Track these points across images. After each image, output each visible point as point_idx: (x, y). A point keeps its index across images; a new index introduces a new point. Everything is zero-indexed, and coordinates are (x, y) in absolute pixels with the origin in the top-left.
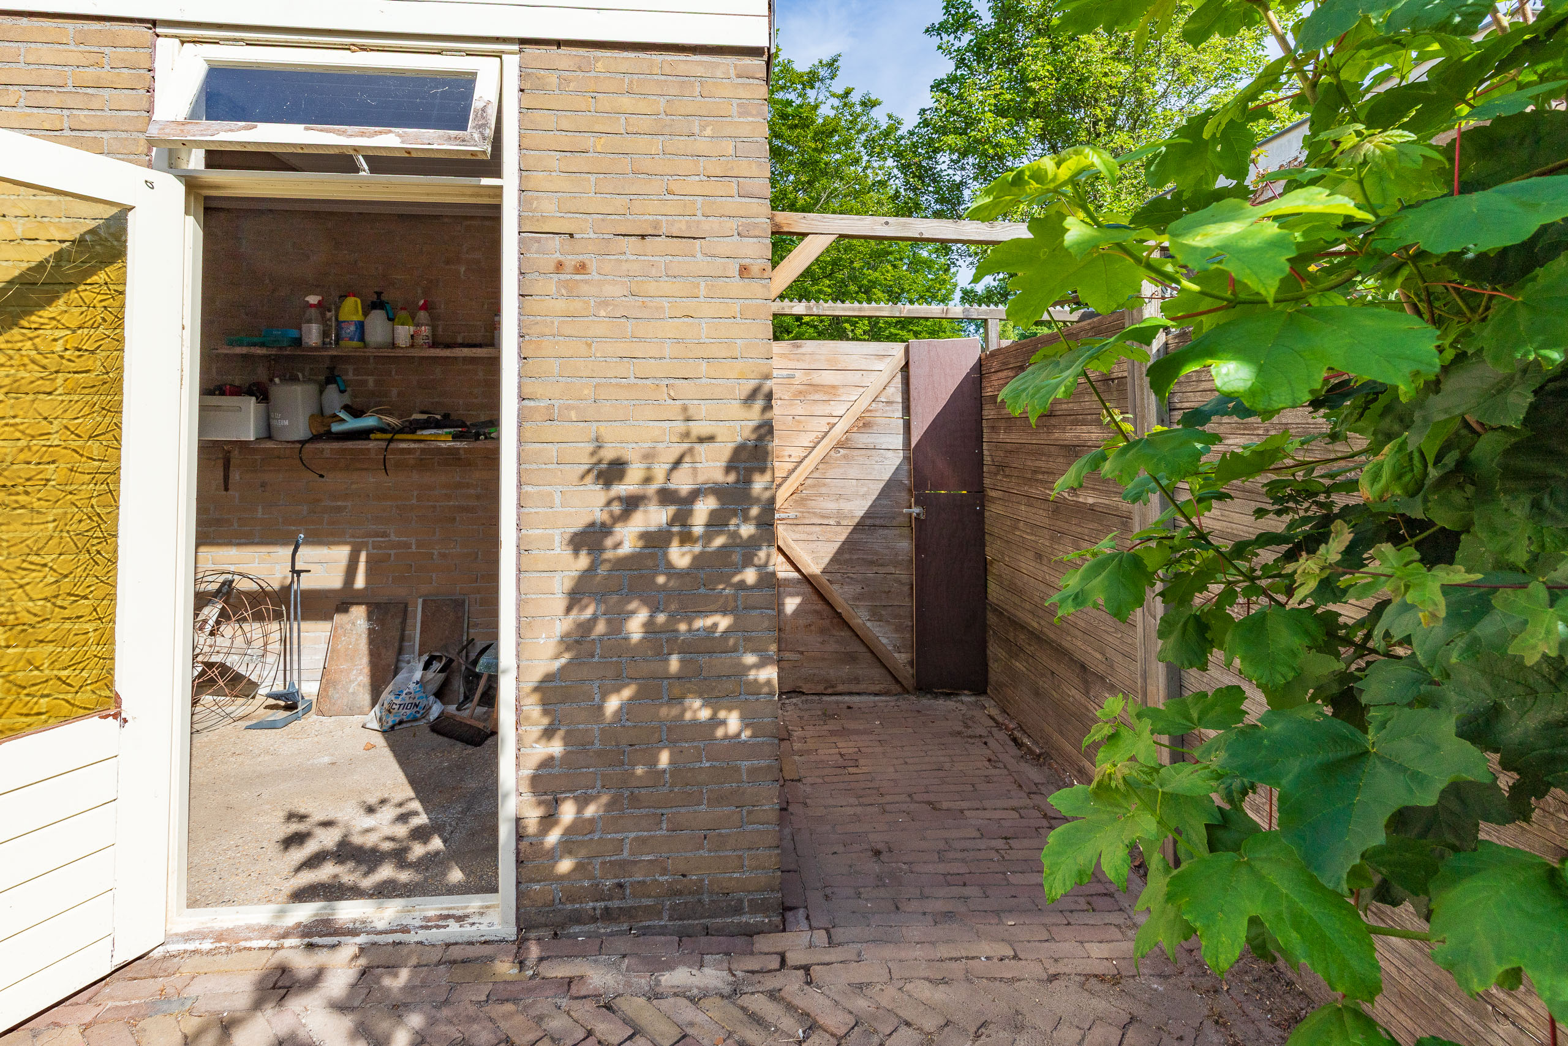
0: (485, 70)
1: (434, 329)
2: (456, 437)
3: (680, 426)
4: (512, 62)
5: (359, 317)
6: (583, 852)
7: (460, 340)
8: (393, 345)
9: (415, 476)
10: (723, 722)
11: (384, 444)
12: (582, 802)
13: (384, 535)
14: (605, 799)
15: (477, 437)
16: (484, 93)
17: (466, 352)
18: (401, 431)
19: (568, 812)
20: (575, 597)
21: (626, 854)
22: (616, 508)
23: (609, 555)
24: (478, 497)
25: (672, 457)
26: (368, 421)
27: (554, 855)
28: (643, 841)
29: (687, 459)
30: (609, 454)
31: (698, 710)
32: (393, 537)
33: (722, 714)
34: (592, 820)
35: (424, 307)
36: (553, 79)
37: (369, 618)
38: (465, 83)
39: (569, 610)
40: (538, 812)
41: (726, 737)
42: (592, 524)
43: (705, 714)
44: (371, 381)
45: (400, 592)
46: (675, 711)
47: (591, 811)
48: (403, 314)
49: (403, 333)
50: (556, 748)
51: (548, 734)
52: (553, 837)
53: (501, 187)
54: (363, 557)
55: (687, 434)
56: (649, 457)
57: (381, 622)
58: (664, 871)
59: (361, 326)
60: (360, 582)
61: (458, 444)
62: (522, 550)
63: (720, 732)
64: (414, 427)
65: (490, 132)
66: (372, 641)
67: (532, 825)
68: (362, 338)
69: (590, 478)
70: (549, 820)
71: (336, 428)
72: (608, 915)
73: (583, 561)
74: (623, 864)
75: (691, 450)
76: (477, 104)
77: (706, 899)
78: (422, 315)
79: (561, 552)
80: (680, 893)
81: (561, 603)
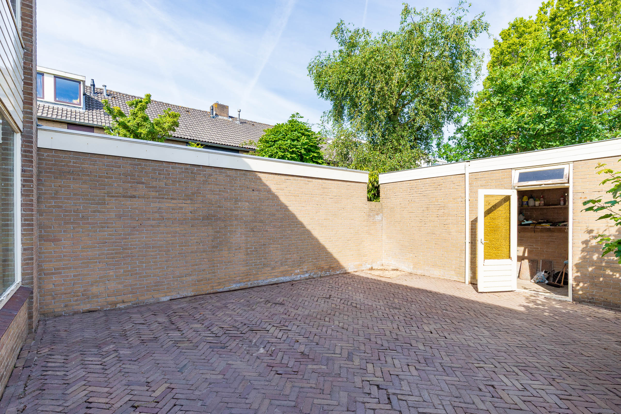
0: (566, 167)
1: (544, 202)
2: (551, 225)
3: (607, 224)
4: (571, 165)
5: (527, 200)
6: (584, 291)
7: (551, 204)
8: (535, 206)
9: (540, 234)
10: (615, 275)
11: (534, 227)
12: (584, 284)
13: (532, 246)
14: (588, 284)
15: (556, 226)
16: (566, 172)
17: (553, 207)
18: (537, 224)
19: (581, 285)
20: (583, 251)
21: (594, 293)
22: (591, 237)
23: (590, 245)
24: (556, 239)
25: (604, 229)
26: (530, 222)
27: (579, 290)
28: (598, 292)
29: (607, 230)
30: (589, 229)
31: (609, 272)
32: (534, 247)
33: (615, 274)
34: (586, 287)
35: (542, 197)
36: (580, 166)
37: (529, 262)
38: (563, 170)
39: (581, 253)
40: (575, 284)
41: (616, 278)
42: (587, 240)
43: (611, 273)
44: (529, 213)
45: (536, 258)
46: (604, 272)
47: (586, 285)
48: (537, 199)
49: (537, 203)
50: (579, 274)
51: (577, 272)
52: (578, 288)
53: (569, 186)
54: (527, 250)
55: (607, 225)
56: (598, 229)
57: (533, 264)
58: (602, 298)
59: (527, 202)
60: (526, 255)
61: (551, 227)
62: (573, 243)
63: (614, 277)
64: (540, 223)
65: (567, 179)
66: (530, 267)
67: (574, 286)
68: (528, 205)
69: (586, 232)
70: (578, 285)
71: (523, 223)
72: (590, 302)
73: (584, 246)
74: (593, 295)
75: (609, 229)
76: (565, 173)
77: (611, 304)
78: (542, 199)
79: (580, 244)
80: (606, 302)
81: (580, 252)
